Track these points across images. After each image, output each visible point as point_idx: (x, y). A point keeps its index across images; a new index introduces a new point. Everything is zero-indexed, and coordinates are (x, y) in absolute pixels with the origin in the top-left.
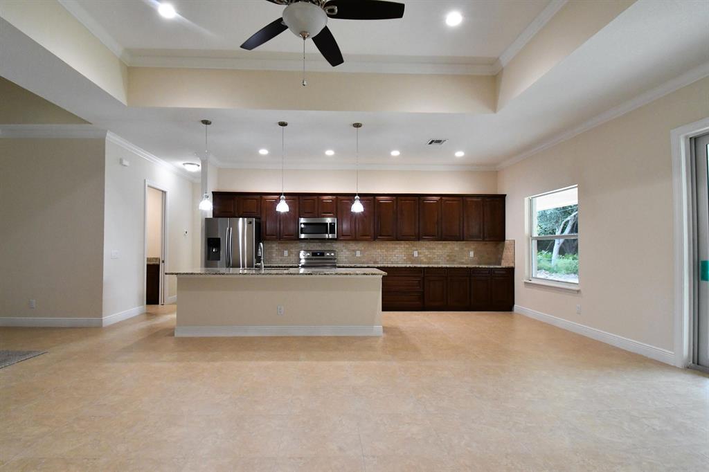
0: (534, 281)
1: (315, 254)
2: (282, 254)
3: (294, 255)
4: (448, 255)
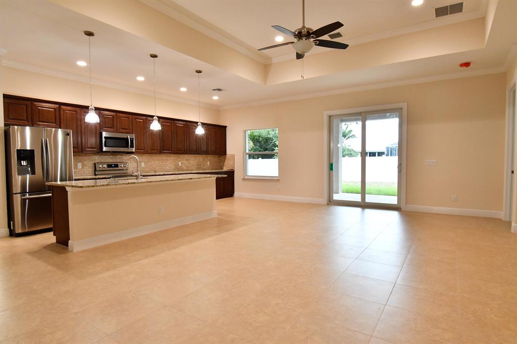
1: (109, 166)
2: (76, 167)
3: (88, 167)
4: (197, 165)
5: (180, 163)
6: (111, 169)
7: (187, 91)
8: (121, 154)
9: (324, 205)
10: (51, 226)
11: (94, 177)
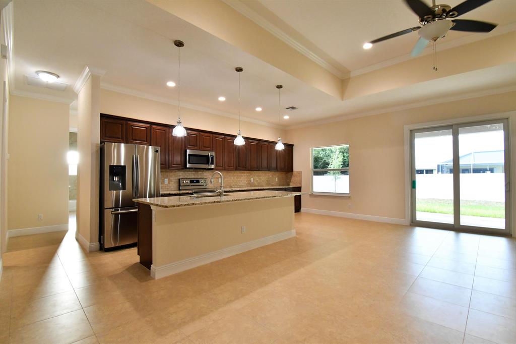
0: (314, 194)
1: (192, 181)
2: (163, 182)
3: (173, 183)
4: (267, 181)
5: (252, 179)
6: (193, 184)
7: (262, 111)
8: (202, 170)
9: (407, 226)
10: (136, 240)
11: (178, 192)
